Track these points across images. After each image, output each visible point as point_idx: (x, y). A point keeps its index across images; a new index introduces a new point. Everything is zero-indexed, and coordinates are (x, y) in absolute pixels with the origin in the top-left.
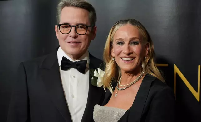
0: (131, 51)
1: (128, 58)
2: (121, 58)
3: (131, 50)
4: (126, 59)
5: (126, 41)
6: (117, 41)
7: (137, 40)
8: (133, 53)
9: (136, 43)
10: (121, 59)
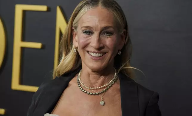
0: (101, 45)
1: (97, 54)
2: (88, 52)
3: (102, 43)
4: (94, 55)
5: (96, 30)
6: (83, 29)
7: (111, 29)
8: (105, 47)
9: (110, 34)
10: (88, 54)
